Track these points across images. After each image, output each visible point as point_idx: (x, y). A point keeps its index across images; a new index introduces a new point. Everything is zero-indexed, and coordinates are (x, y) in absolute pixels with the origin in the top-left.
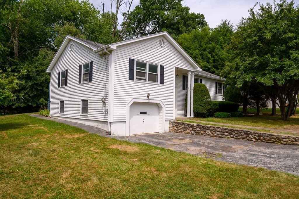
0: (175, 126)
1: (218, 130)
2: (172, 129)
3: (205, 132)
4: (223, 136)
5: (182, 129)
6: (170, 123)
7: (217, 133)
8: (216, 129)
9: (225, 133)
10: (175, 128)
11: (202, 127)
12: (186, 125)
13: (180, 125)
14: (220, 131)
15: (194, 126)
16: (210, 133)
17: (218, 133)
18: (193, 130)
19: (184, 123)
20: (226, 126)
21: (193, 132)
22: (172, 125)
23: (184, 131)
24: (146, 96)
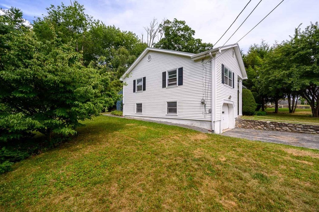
0: (242, 123)
1: (300, 126)
2: (239, 125)
3: (282, 128)
4: (306, 132)
5: (251, 125)
6: (236, 120)
7: (297, 129)
8: (296, 126)
9: (309, 129)
10: (243, 125)
11: (277, 124)
12: (257, 122)
13: (249, 122)
14: (302, 127)
15: (267, 123)
16: (288, 129)
17: (300, 129)
18: (265, 126)
19: (253, 121)
20: (311, 124)
21: (265, 128)
22: (239, 122)
23: (254, 127)
24: (228, 98)
